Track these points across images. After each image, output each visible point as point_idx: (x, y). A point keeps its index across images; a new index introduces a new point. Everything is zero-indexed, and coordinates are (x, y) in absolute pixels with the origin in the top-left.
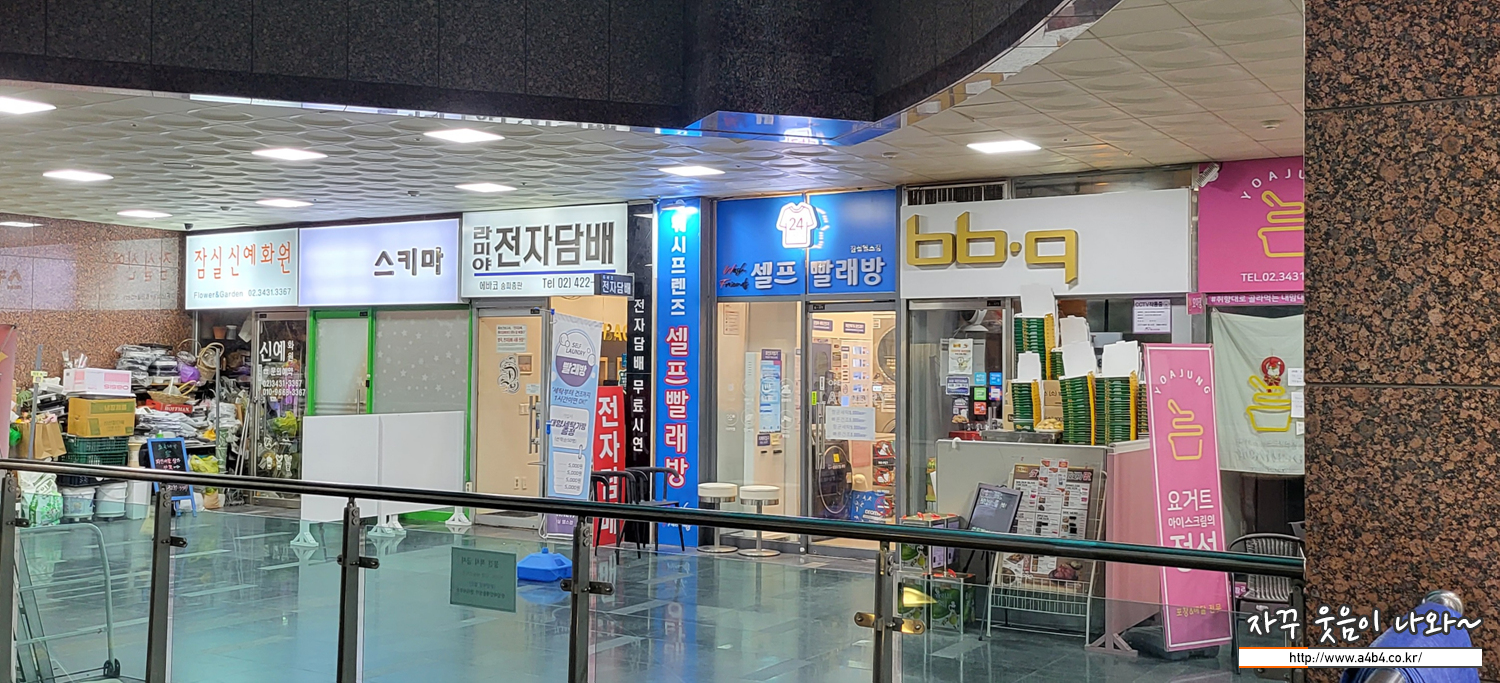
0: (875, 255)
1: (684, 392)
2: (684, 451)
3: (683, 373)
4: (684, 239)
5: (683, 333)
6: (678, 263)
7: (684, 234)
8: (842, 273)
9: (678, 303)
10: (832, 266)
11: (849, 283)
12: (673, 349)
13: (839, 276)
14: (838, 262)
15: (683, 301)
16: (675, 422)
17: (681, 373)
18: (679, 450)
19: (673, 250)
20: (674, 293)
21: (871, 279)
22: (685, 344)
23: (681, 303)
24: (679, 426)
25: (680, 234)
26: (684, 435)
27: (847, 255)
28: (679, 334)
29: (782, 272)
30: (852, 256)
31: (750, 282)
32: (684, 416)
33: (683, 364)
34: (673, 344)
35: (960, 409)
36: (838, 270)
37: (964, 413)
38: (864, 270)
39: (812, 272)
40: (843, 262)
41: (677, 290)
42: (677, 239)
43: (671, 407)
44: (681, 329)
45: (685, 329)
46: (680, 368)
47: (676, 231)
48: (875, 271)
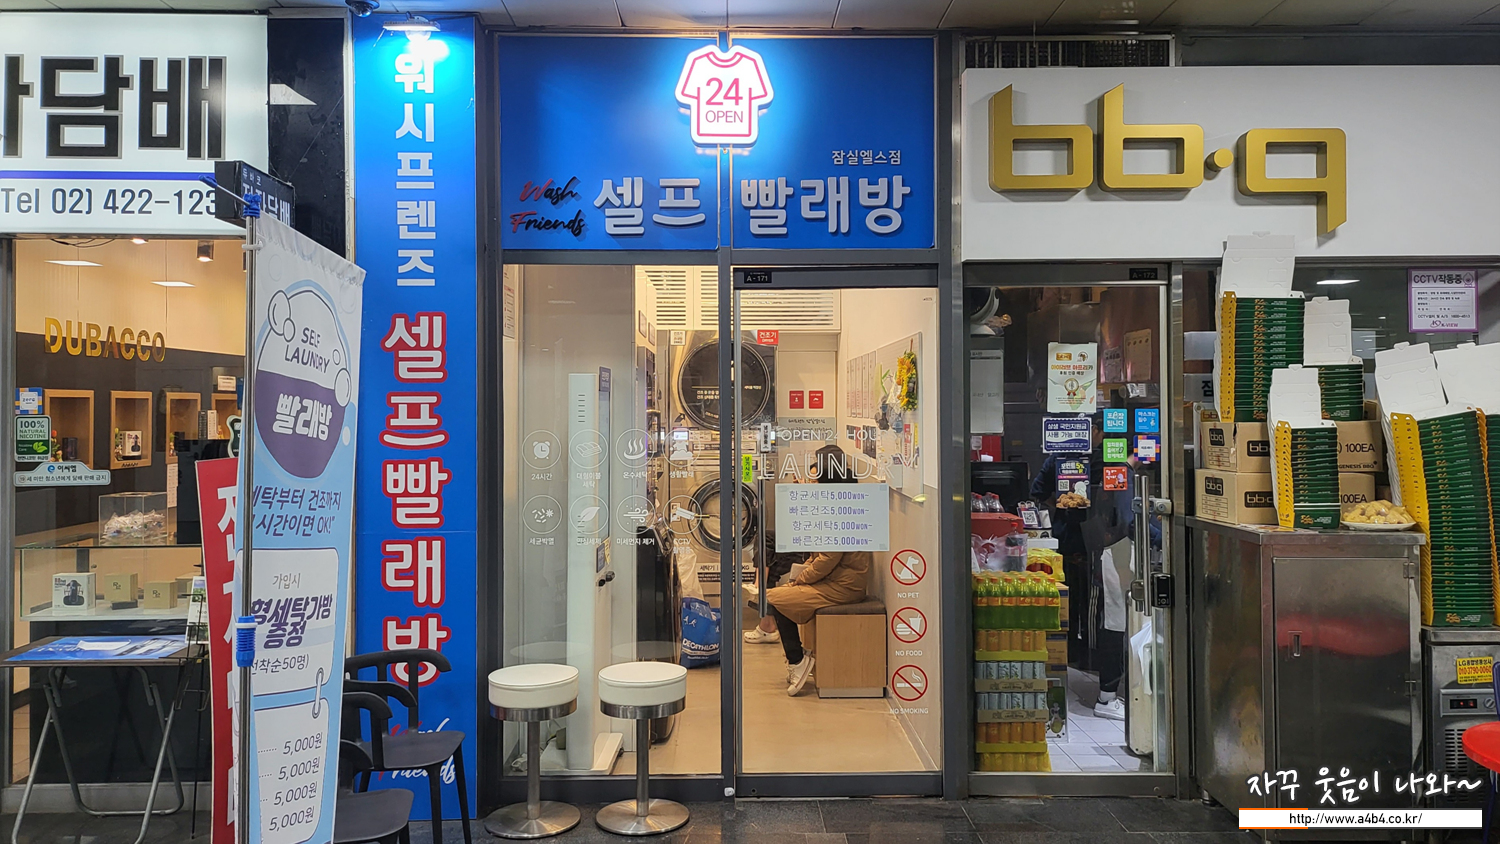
0: (888, 171)
1: (435, 465)
2: (436, 599)
3: (434, 422)
4: (430, 109)
5: (427, 329)
6: (415, 164)
7: (429, 98)
8: (813, 206)
9: (416, 259)
10: (790, 191)
11: (832, 228)
12: (403, 367)
13: (806, 213)
14: (805, 183)
15: (430, 253)
16: (411, 535)
17: (426, 420)
18: (422, 598)
19: (400, 134)
20: (404, 234)
21: (881, 220)
22: (437, 356)
23: (424, 259)
24: (422, 545)
25: (419, 100)
26: (436, 563)
27: (824, 170)
28: (422, 330)
29: (669, 200)
30: (838, 172)
31: (588, 220)
32: (436, 521)
33: (434, 399)
34: (402, 354)
35: (1073, 482)
36: (806, 200)
37: (1081, 489)
38: (864, 201)
39: (746, 203)
40: (818, 184)
41: (412, 228)
42: (409, 108)
43: (400, 500)
44: (424, 320)
45: (438, 320)
46: (425, 410)
47: (409, 89)
48: (889, 204)
